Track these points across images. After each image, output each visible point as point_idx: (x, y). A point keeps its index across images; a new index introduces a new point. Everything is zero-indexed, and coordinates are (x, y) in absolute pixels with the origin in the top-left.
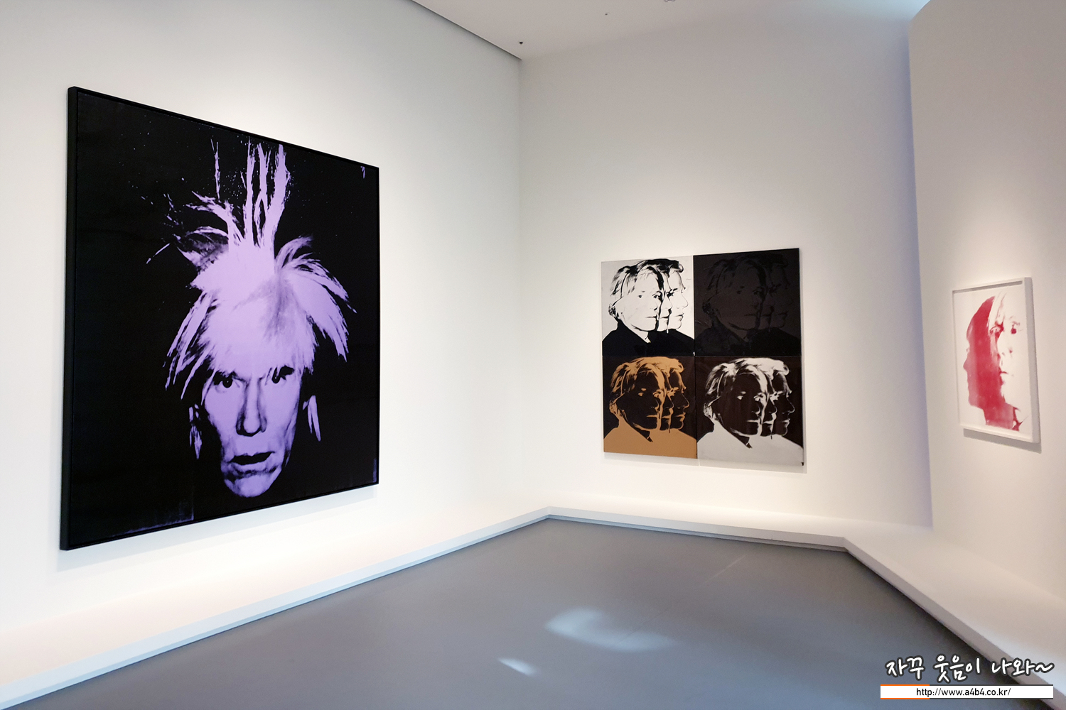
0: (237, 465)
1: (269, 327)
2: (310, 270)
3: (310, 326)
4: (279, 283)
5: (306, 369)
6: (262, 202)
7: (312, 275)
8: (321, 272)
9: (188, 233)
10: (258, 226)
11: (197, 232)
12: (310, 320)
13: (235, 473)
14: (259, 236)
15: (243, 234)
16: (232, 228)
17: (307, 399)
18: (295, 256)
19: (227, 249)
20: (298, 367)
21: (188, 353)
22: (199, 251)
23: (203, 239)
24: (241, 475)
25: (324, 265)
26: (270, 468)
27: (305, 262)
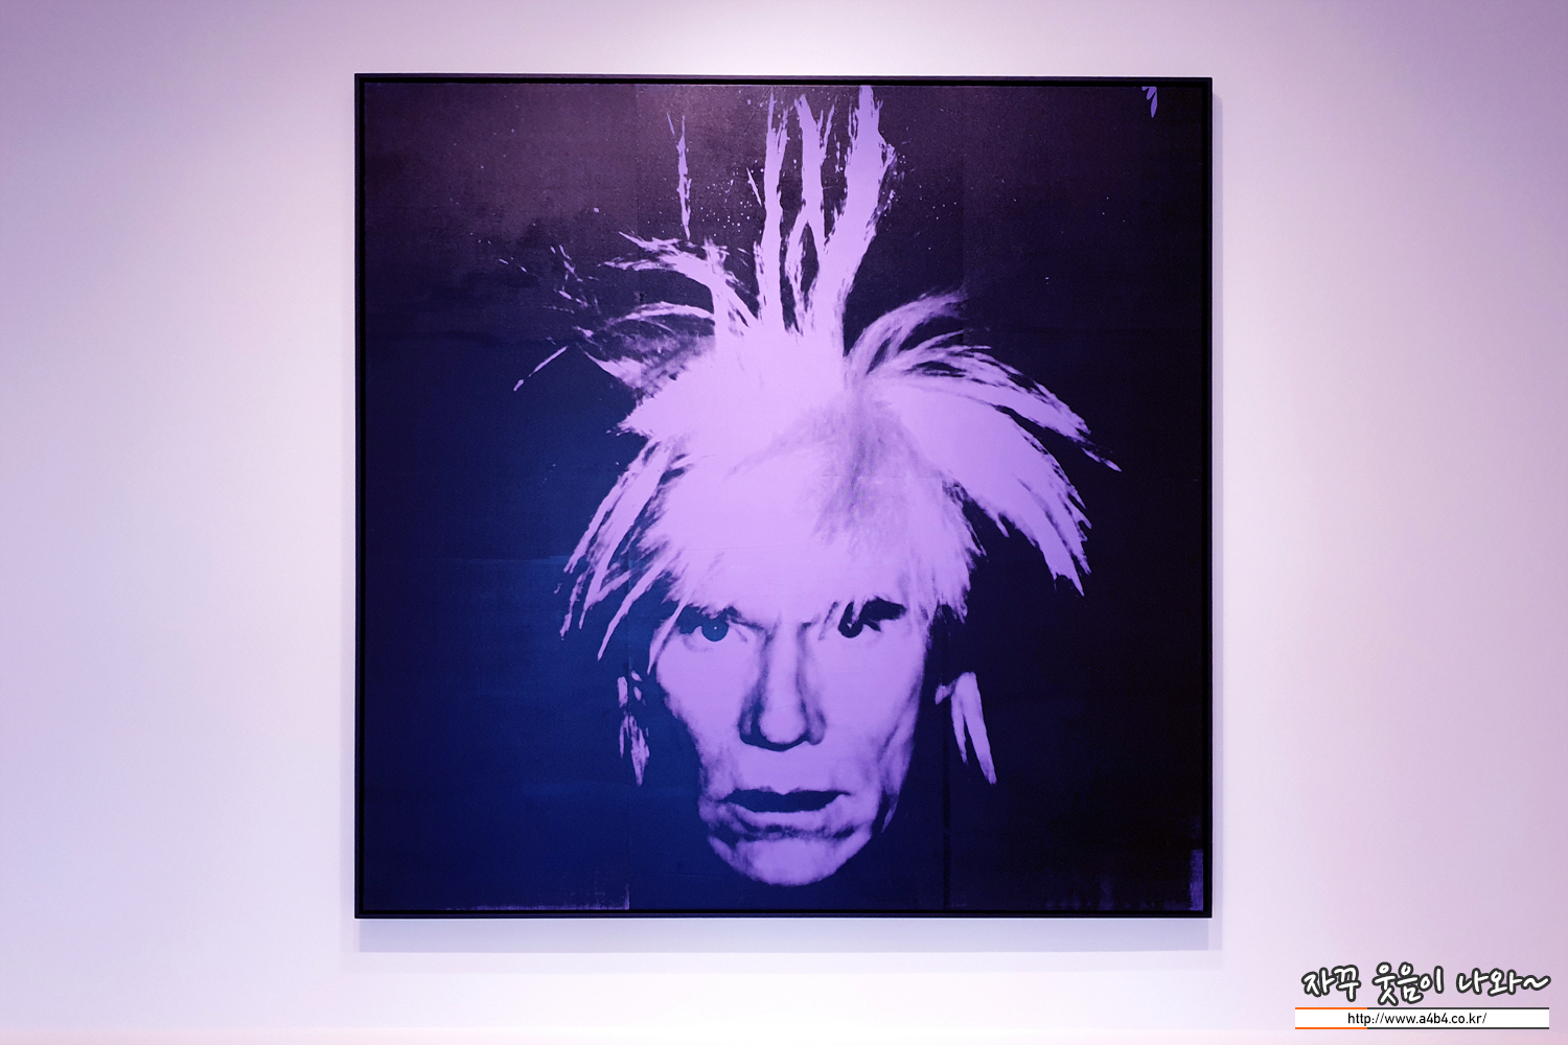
0: (741, 810)
1: (829, 509)
2: (954, 373)
3: (956, 509)
4: (859, 411)
5: (945, 609)
6: (808, 232)
7: (964, 386)
8: (993, 373)
9: (611, 322)
10: (796, 287)
11: (633, 316)
12: (956, 492)
13: (737, 827)
14: (799, 308)
15: (754, 308)
16: (725, 298)
17: (950, 678)
18: (909, 343)
19: (711, 346)
20: (920, 602)
21: (615, 566)
22: (639, 357)
23: (649, 330)
24: (753, 833)
25: (1000, 356)
26: (836, 826)
27: (940, 355)
